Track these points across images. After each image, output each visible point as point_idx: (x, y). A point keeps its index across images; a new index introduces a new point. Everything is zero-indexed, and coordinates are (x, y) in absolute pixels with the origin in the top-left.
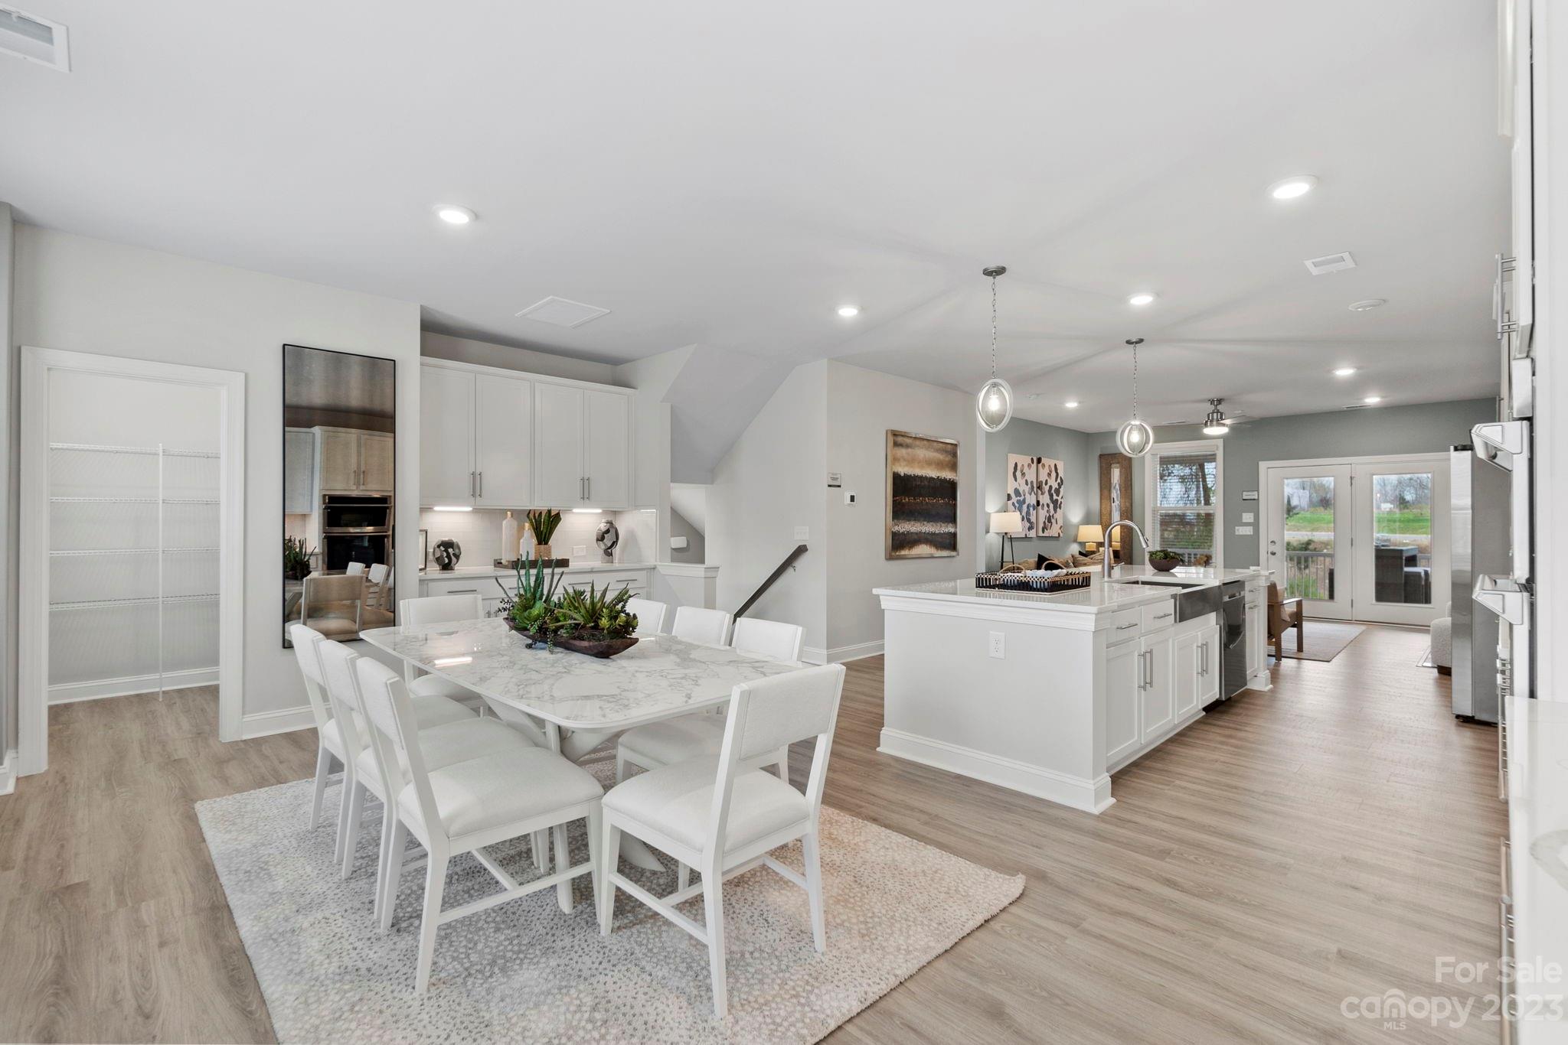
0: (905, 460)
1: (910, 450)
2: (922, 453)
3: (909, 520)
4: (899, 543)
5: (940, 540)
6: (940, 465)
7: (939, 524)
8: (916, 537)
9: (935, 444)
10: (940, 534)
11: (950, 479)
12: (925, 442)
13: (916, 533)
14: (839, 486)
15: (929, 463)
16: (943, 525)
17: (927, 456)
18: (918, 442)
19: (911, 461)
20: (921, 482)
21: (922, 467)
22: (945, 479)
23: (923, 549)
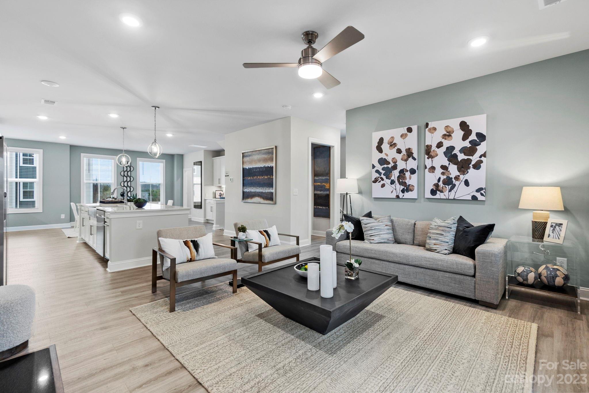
0: (248, 162)
1: (250, 157)
2: (256, 157)
3: (251, 187)
4: (246, 196)
5: (265, 195)
6: (265, 160)
7: (265, 188)
8: (254, 194)
9: (262, 151)
10: (265, 193)
11: (271, 166)
12: (258, 152)
13: (254, 192)
14: (228, 176)
15: (259, 161)
16: (267, 188)
17: (258, 158)
18: (254, 153)
19: (251, 162)
20: (256, 170)
21: (256, 163)
22: (268, 167)
23: (257, 199)
